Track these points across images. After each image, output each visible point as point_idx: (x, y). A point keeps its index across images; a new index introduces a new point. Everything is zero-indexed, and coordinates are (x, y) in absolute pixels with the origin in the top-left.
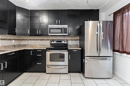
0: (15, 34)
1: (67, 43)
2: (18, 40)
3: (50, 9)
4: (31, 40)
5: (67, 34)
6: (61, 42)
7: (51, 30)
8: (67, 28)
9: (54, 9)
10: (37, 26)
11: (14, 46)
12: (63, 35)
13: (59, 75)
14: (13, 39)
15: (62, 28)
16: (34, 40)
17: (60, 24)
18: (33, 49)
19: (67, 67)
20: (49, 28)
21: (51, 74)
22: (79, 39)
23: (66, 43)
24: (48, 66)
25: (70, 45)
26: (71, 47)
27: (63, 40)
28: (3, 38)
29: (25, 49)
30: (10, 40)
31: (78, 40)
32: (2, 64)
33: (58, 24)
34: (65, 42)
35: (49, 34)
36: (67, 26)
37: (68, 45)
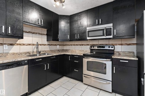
0: (58, 40)
1: (113, 49)
2: (62, 45)
3: (89, 9)
4: (71, 45)
5: (111, 37)
6: (104, 47)
7: (90, 33)
8: (112, 27)
9: (94, 7)
10: (76, 31)
11: (59, 50)
12: (105, 38)
13: (99, 91)
14: (58, 45)
15: (104, 28)
16: (74, 45)
17: (102, 24)
18: (71, 54)
19: (110, 83)
20: (87, 31)
21: (89, 86)
22: (135, 42)
23: (111, 48)
24: (85, 75)
25: (118, 52)
26: (119, 54)
27: (106, 45)
28: (50, 44)
29: (65, 54)
30: (56, 45)
31: (134, 44)
32: (45, 65)
33: (98, 24)
34: (109, 47)
35: (87, 38)
36: (111, 25)
37: (115, 52)
